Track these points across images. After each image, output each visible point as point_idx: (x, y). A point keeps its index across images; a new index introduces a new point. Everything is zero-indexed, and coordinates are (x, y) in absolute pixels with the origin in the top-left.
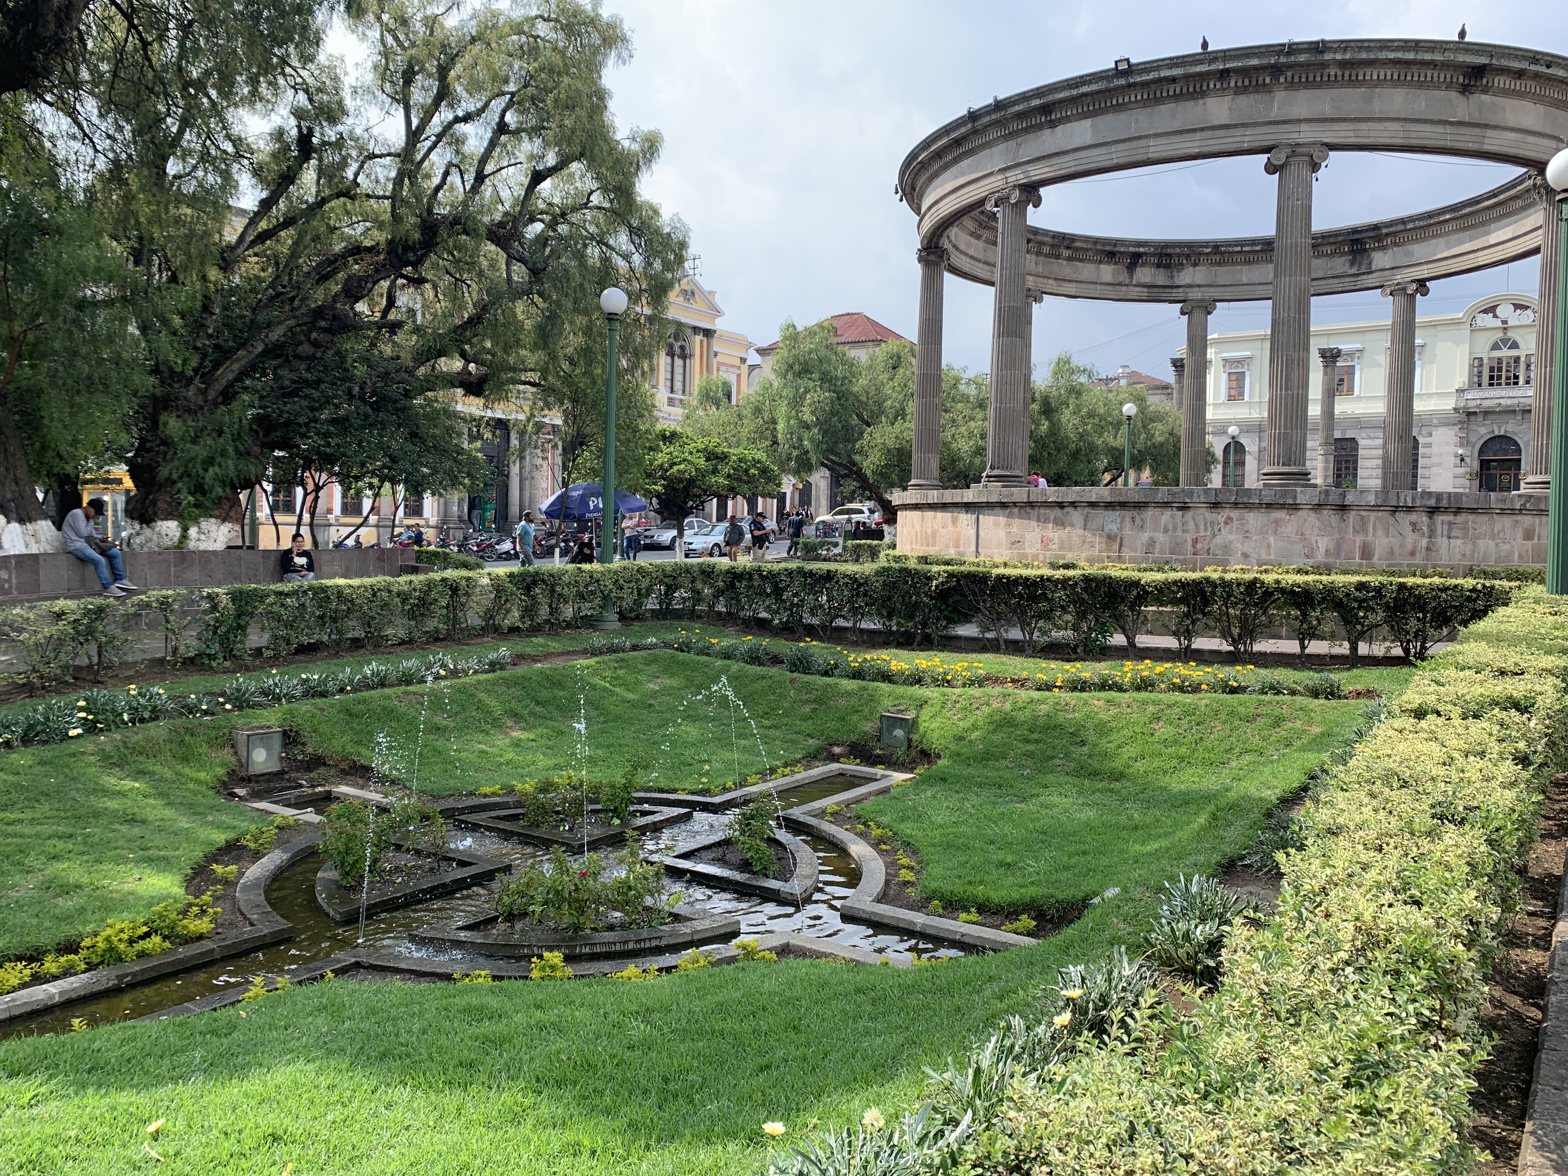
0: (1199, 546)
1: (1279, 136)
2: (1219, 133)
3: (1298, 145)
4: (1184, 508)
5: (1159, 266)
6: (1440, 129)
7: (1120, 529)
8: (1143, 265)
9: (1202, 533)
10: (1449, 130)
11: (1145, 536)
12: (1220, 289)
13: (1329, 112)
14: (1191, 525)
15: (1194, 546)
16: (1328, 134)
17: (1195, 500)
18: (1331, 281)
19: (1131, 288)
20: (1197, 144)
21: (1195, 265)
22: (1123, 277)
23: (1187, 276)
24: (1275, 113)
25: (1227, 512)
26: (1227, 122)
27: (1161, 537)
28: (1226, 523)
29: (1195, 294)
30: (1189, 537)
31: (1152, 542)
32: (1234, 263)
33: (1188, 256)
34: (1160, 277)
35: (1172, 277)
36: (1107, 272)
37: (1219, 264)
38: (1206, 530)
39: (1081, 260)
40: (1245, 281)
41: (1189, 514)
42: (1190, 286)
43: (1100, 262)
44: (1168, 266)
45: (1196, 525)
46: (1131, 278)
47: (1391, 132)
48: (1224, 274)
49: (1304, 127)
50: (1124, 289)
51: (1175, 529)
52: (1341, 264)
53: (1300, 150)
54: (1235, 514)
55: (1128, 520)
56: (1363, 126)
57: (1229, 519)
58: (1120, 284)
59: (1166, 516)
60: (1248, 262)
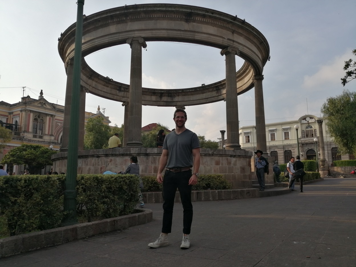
0: (102, 170)
1: (129, 36)
2: (113, 36)
3: (134, 37)
4: (98, 157)
5: (168, 96)
6: (179, 32)
7: (82, 165)
8: (164, 96)
9: (103, 166)
10: (182, 32)
11: (88, 167)
12: (185, 102)
13: (144, 28)
14: (100, 163)
15: (101, 170)
16: (143, 34)
17: (100, 154)
18: (212, 98)
19: (161, 102)
20: (107, 39)
21: (178, 96)
22: (159, 99)
23: (176, 99)
24: (128, 29)
25: (110, 158)
26: (115, 32)
27: (92, 168)
28: (110, 162)
29: (179, 104)
30: (99, 167)
31: (90, 169)
32: (189, 95)
33: (176, 93)
34: (169, 99)
35: (173, 99)
36: (154, 98)
37: (185, 95)
38: (104, 164)
39: (146, 95)
40: (192, 99)
41: (100, 159)
42: (177, 101)
43: (152, 95)
44: (171, 96)
45: (102, 163)
46: (161, 100)
47: (163, 34)
48: (186, 98)
49: (136, 32)
50: (159, 103)
51: (96, 164)
52: (214, 94)
53: (134, 39)
54: (113, 158)
55: (84, 162)
56: (154, 31)
57: (111, 161)
58: (157, 101)
59: (93, 160)
60: (192, 95)
